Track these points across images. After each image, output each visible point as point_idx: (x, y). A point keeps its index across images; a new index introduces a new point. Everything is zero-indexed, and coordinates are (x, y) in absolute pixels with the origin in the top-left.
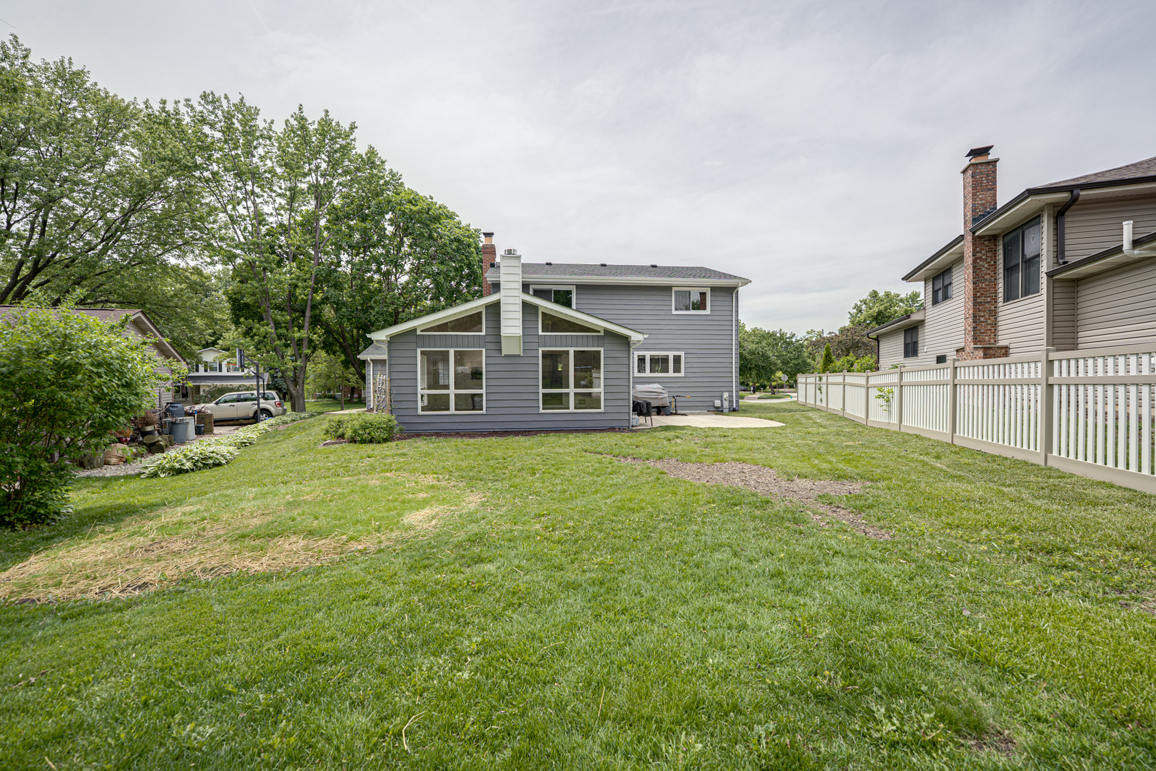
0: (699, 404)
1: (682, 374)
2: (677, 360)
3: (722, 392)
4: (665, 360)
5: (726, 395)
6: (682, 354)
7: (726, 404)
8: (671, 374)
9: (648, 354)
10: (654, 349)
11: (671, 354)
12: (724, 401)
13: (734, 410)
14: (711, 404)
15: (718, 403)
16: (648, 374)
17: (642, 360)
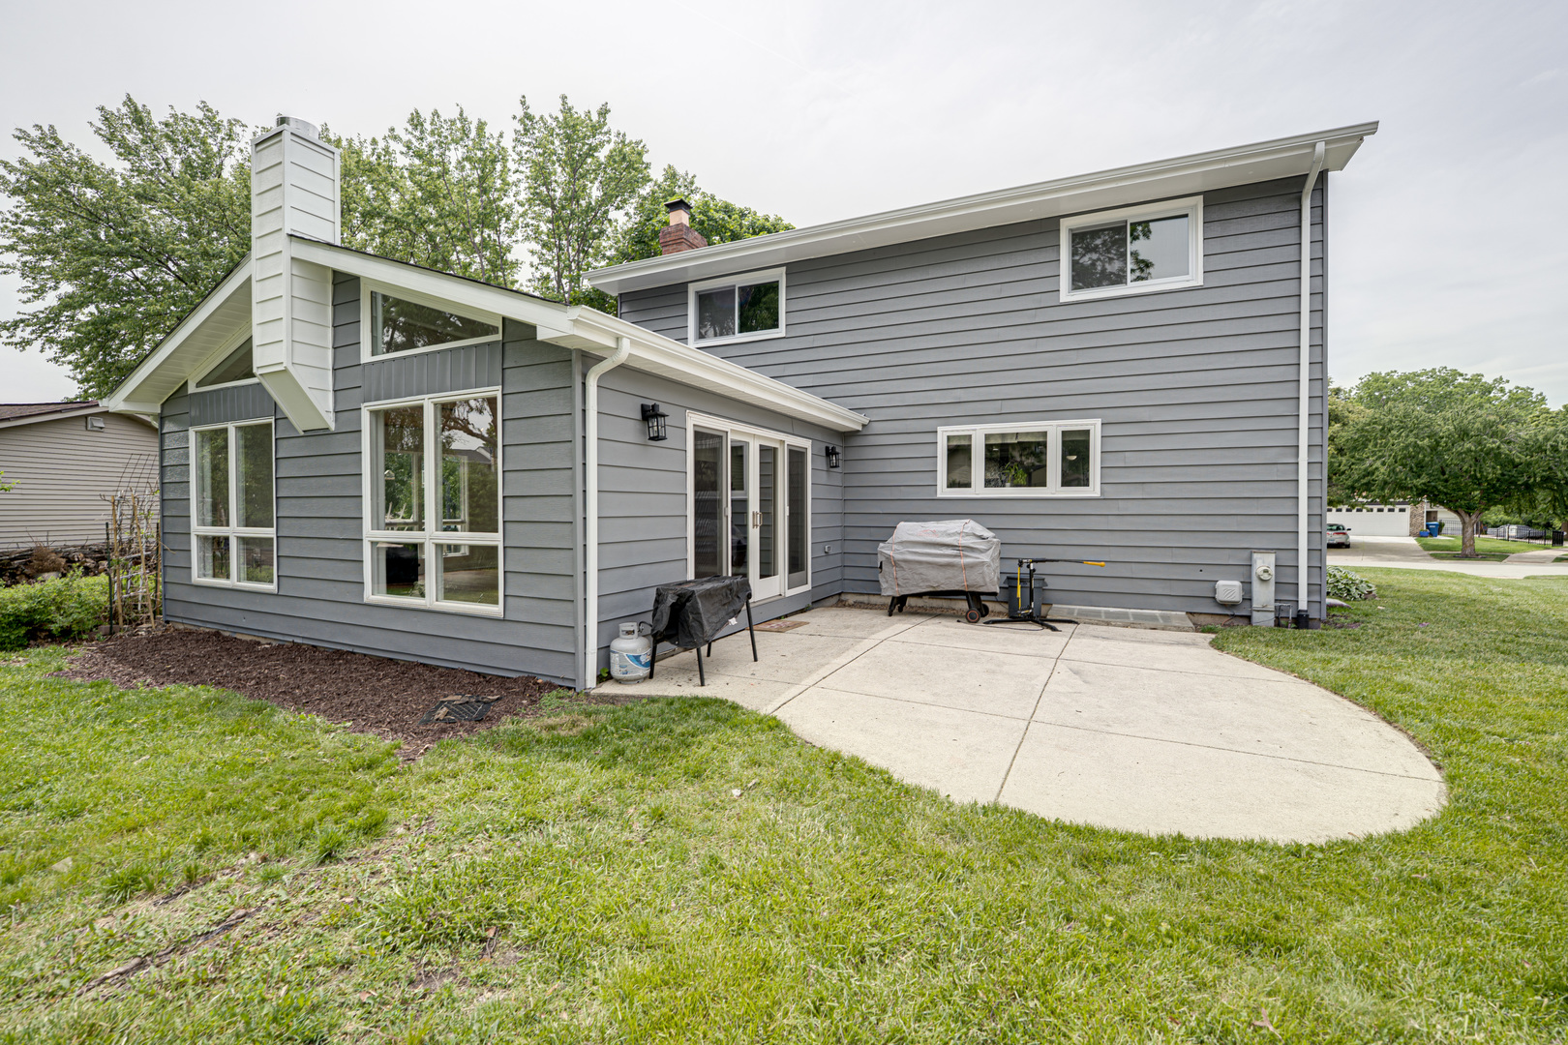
0: (1157, 588)
1: (1094, 490)
2: (1076, 447)
3: (1252, 550)
4: (1034, 449)
5: (1263, 563)
6: (1094, 426)
7: (1264, 596)
8: (1054, 487)
9: (978, 435)
10: (1000, 416)
11: (1054, 431)
12: (1256, 586)
13: (1302, 621)
14: (1203, 590)
15: (1229, 589)
16: (978, 489)
17: (959, 453)
